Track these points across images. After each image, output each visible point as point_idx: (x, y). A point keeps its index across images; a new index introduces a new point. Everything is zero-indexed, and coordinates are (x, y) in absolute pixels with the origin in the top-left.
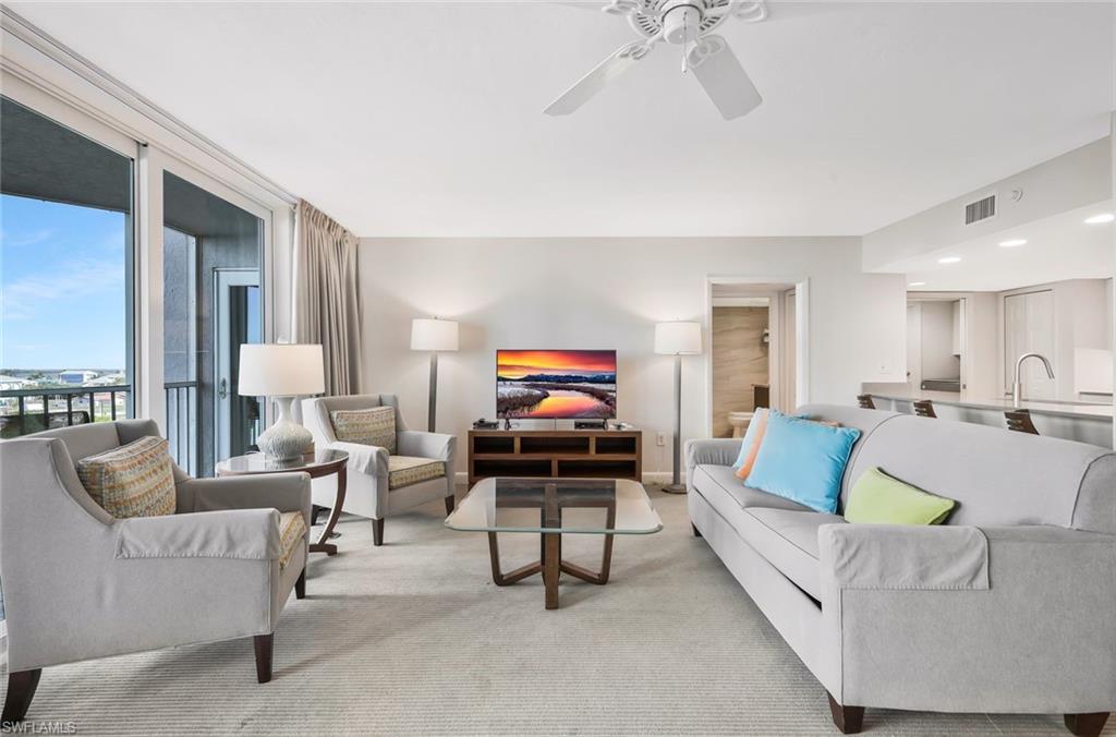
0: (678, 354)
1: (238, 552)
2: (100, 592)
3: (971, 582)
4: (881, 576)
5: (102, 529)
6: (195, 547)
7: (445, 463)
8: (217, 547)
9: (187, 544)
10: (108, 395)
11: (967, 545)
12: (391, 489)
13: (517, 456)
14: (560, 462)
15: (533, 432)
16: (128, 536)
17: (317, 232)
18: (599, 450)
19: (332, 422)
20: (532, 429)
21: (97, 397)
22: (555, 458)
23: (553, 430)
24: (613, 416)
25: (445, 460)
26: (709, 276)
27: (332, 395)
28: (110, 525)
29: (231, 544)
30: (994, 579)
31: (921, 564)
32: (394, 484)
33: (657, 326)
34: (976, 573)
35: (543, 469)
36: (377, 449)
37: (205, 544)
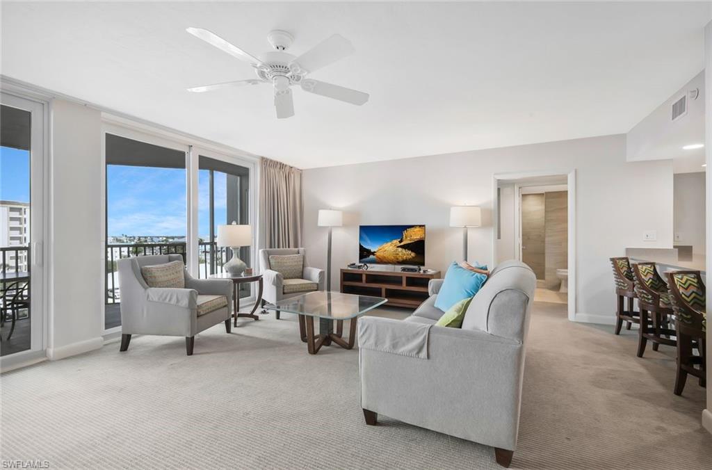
0: (465, 227)
1: (180, 304)
2: (143, 311)
3: (418, 353)
4: (376, 344)
5: (143, 290)
6: (167, 300)
7: (317, 284)
8: (174, 301)
9: (166, 298)
10: (118, 248)
11: (417, 334)
12: (284, 293)
13: (364, 284)
14: (386, 289)
15: (378, 272)
16: (150, 294)
17: (272, 170)
18: (408, 285)
19: (269, 261)
20: (384, 270)
21: (114, 248)
22: (384, 287)
23: (392, 271)
24: (423, 264)
25: (317, 282)
26: (495, 174)
27: (271, 247)
28: (146, 289)
29: (178, 301)
30: (431, 354)
31: (394, 340)
32: (286, 291)
33: (452, 209)
34: (420, 349)
35: (377, 293)
36: (277, 273)
37: (170, 300)
